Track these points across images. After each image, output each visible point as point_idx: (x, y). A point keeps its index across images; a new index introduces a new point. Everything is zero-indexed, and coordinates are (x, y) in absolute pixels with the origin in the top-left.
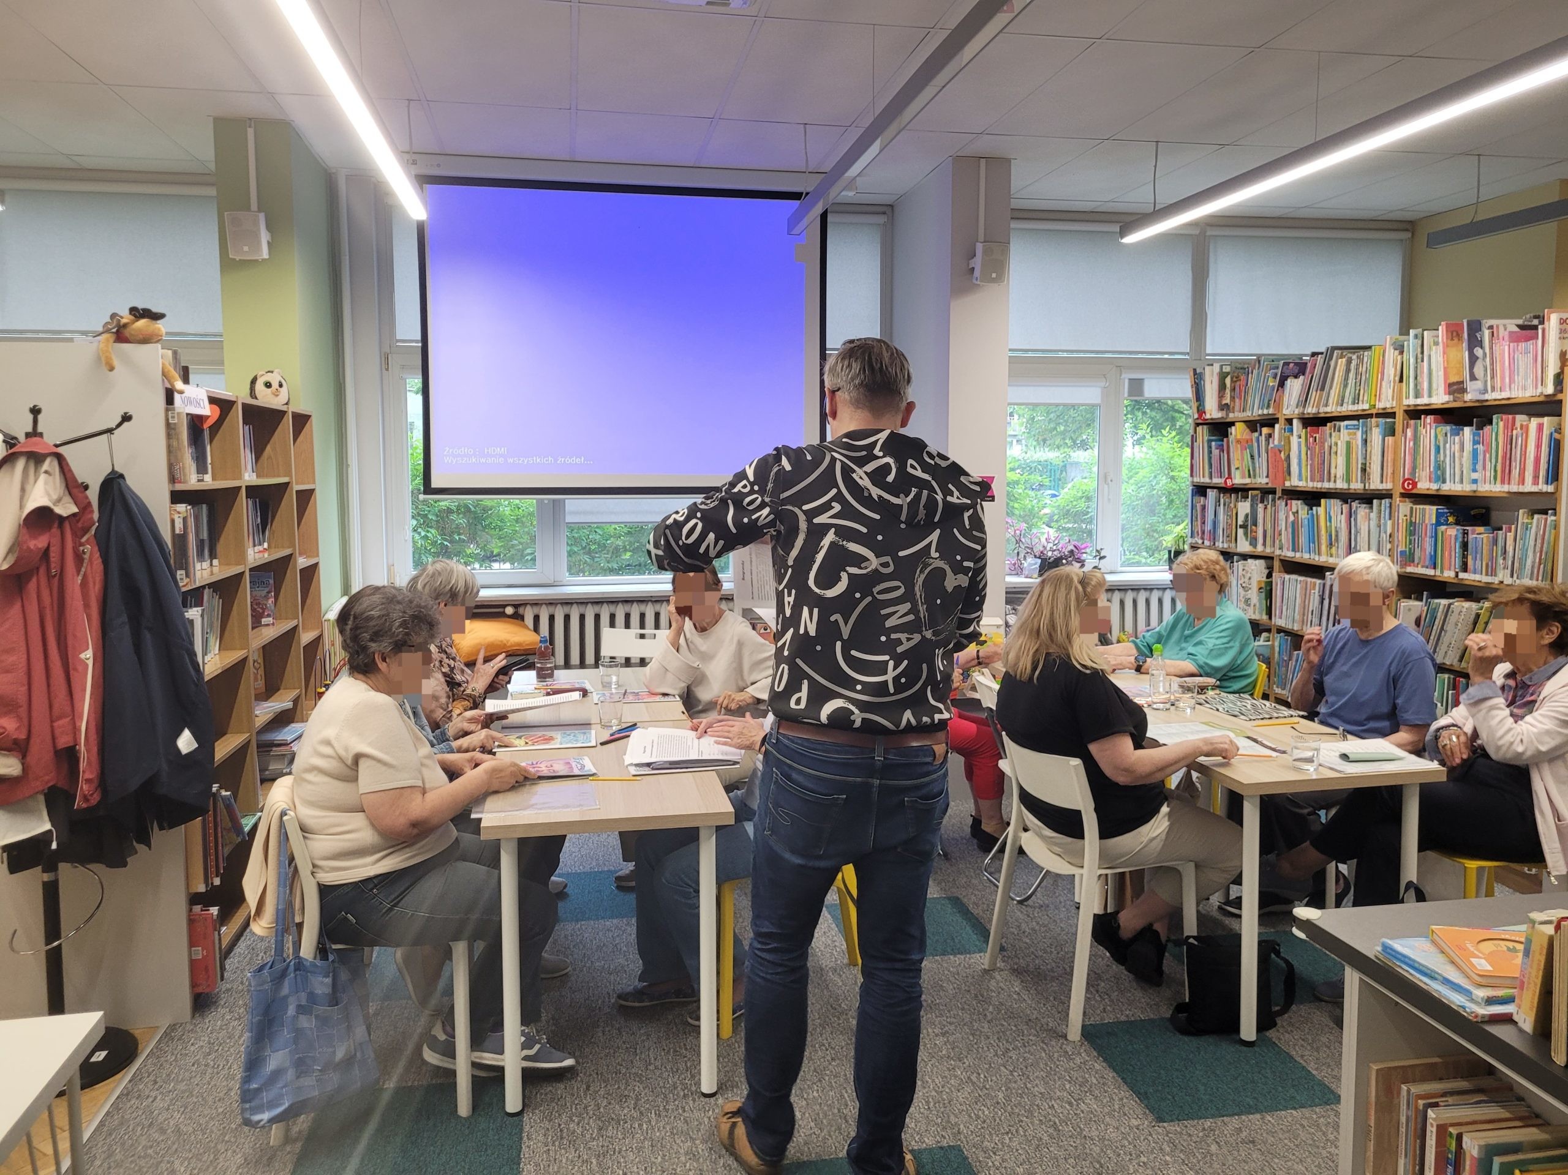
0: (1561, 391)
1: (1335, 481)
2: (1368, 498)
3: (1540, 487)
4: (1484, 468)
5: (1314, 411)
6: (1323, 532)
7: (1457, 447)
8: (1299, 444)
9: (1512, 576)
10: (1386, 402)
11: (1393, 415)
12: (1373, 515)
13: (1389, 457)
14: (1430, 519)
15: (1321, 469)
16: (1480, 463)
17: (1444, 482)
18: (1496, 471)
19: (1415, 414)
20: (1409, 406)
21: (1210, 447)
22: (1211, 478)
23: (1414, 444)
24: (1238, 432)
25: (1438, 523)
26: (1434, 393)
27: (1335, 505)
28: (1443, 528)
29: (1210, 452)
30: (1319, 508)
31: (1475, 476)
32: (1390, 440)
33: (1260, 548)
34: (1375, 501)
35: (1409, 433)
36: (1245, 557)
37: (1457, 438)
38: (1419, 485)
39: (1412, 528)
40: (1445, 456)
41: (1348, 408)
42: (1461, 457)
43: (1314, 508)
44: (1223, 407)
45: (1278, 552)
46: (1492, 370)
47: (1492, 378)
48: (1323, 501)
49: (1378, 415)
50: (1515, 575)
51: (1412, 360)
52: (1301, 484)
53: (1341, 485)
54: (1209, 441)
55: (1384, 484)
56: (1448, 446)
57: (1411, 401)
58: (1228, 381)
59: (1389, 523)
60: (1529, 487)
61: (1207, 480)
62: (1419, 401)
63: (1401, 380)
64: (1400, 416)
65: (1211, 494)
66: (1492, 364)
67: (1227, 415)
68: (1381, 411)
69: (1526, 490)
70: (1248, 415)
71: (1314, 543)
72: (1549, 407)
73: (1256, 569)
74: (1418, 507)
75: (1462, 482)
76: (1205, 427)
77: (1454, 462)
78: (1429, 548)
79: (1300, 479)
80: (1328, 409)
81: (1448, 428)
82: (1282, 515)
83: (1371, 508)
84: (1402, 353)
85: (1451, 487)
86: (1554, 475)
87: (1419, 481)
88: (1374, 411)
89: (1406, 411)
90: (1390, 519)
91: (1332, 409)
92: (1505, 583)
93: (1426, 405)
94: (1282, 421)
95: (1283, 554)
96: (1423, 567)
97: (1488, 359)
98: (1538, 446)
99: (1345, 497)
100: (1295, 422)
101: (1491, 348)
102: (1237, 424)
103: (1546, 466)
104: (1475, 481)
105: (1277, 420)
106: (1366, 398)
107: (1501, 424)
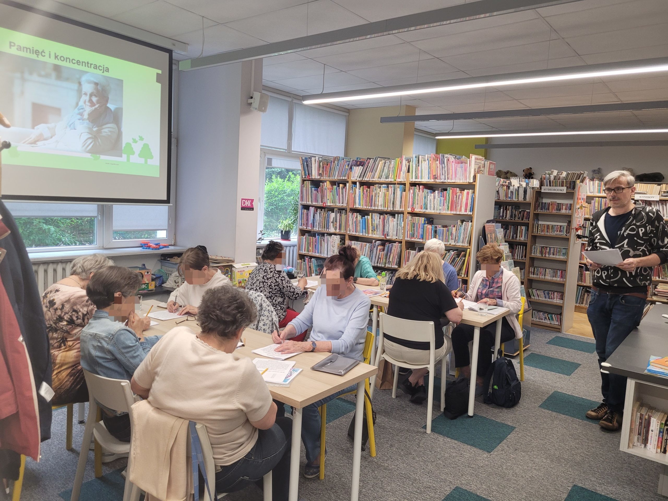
0: (475, 182)
1: (378, 207)
2: (393, 214)
3: (467, 213)
4: (444, 205)
5: (368, 180)
6: (370, 225)
7: (432, 197)
8: (359, 192)
9: (455, 242)
10: (401, 180)
11: (404, 184)
12: (395, 220)
13: (403, 199)
14: (421, 222)
15: (371, 201)
16: (442, 203)
17: (427, 209)
18: (448, 207)
19: (413, 184)
20: (412, 181)
21: (312, 190)
22: (312, 202)
23: (413, 195)
24: (327, 185)
25: (424, 224)
26: (423, 177)
27: (376, 216)
28: (426, 225)
29: (312, 192)
30: (368, 216)
31: (440, 208)
32: (404, 193)
33: (338, 231)
34: (396, 215)
35: (411, 191)
36: (330, 234)
37: (432, 194)
38: (415, 210)
39: (413, 225)
40: (427, 200)
41: (383, 180)
42: (434, 201)
43: (366, 216)
44: (320, 174)
45: (348, 232)
46: (448, 172)
47: (448, 175)
48: (370, 214)
49: (398, 184)
50: (456, 242)
51: (414, 165)
52: (360, 207)
53: (380, 208)
54: (311, 188)
55: (402, 209)
56: (428, 197)
57: (414, 180)
58: (321, 164)
59: (403, 223)
60: (463, 212)
61: (310, 203)
62: (417, 180)
63: (409, 172)
64: (408, 185)
65: (312, 209)
66: (448, 170)
67: (321, 178)
68: (399, 182)
69: (462, 214)
70: (332, 179)
71: (365, 229)
72: (471, 186)
73: (337, 239)
74: (416, 217)
75: (434, 209)
76: (309, 181)
77: (431, 202)
78: (421, 232)
79: (359, 205)
80: (374, 180)
81: (429, 191)
82: (350, 219)
83: (395, 218)
84: (409, 162)
85: (429, 211)
86: (472, 209)
87: (415, 208)
88: (397, 182)
89: (410, 183)
90: (403, 221)
91: (376, 179)
92: (451, 244)
93: (420, 182)
94: (350, 182)
95: (350, 233)
96: (418, 239)
97: (446, 168)
98: (467, 199)
99: (381, 213)
100: (358, 183)
101: (447, 165)
102: (327, 182)
103: (470, 206)
104: (440, 210)
105: (348, 182)
106: (392, 177)
107: (451, 191)
